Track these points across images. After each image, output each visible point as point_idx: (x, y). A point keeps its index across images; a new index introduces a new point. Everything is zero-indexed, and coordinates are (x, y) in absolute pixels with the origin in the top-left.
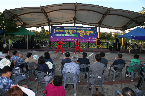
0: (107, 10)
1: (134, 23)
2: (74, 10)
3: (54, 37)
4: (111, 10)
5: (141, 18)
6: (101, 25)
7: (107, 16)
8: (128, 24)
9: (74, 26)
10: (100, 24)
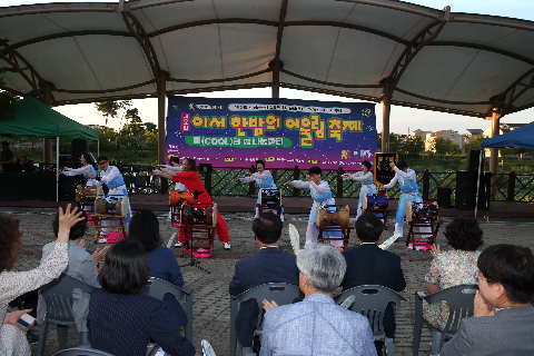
0: (427, 22)
2: (274, 24)
4: (447, 18)
6: (396, 95)
7: (427, 49)
8: (519, 88)
9: (276, 100)
10: (392, 90)
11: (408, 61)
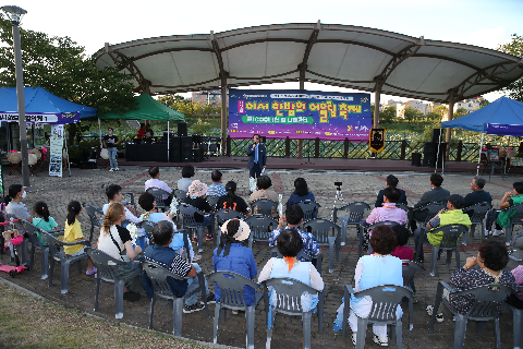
1: (487, 81)
2: (305, 42)
3: (242, 124)
5: (508, 67)
8: (467, 85)
9: (302, 91)
10: (380, 84)
11: (394, 67)
